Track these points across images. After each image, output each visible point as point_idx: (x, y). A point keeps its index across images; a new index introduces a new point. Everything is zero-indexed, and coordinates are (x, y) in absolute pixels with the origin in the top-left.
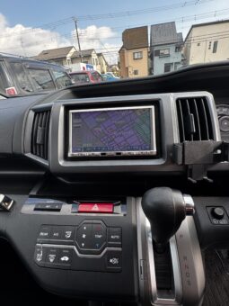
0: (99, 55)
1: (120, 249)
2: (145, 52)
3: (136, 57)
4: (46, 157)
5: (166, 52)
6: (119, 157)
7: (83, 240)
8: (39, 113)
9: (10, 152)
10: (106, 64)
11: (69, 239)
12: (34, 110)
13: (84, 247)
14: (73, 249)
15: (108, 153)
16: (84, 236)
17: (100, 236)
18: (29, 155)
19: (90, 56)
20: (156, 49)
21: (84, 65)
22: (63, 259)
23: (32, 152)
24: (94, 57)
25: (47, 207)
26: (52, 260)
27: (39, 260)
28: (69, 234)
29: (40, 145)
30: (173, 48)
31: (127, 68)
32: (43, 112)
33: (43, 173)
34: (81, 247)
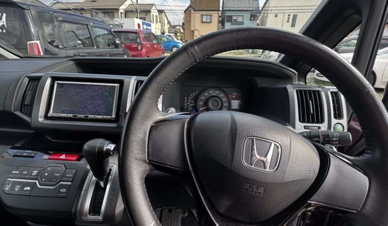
0: (161, 12)
1: (70, 183)
2: (215, 16)
3: (204, 20)
4: (30, 115)
5: (240, 19)
6: (86, 120)
7: (45, 177)
8: (33, 80)
9: (2, 109)
10: (169, 23)
11: (34, 176)
12: (28, 77)
13: (44, 181)
14: (35, 183)
15: (79, 116)
16: (46, 174)
17: (58, 175)
18: (18, 113)
19: (149, 11)
20: (228, 14)
21: (140, 22)
22: (25, 189)
23: (21, 111)
24: (154, 12)
25: (24, 154)
26: (17, 189)
27: (7, 189)
28: (35, 173)
29: (27, 105)
30: (247, 16)
31: (193, 31)
32: (36, 80)
33: (33, 131)
34: (42, 181)
